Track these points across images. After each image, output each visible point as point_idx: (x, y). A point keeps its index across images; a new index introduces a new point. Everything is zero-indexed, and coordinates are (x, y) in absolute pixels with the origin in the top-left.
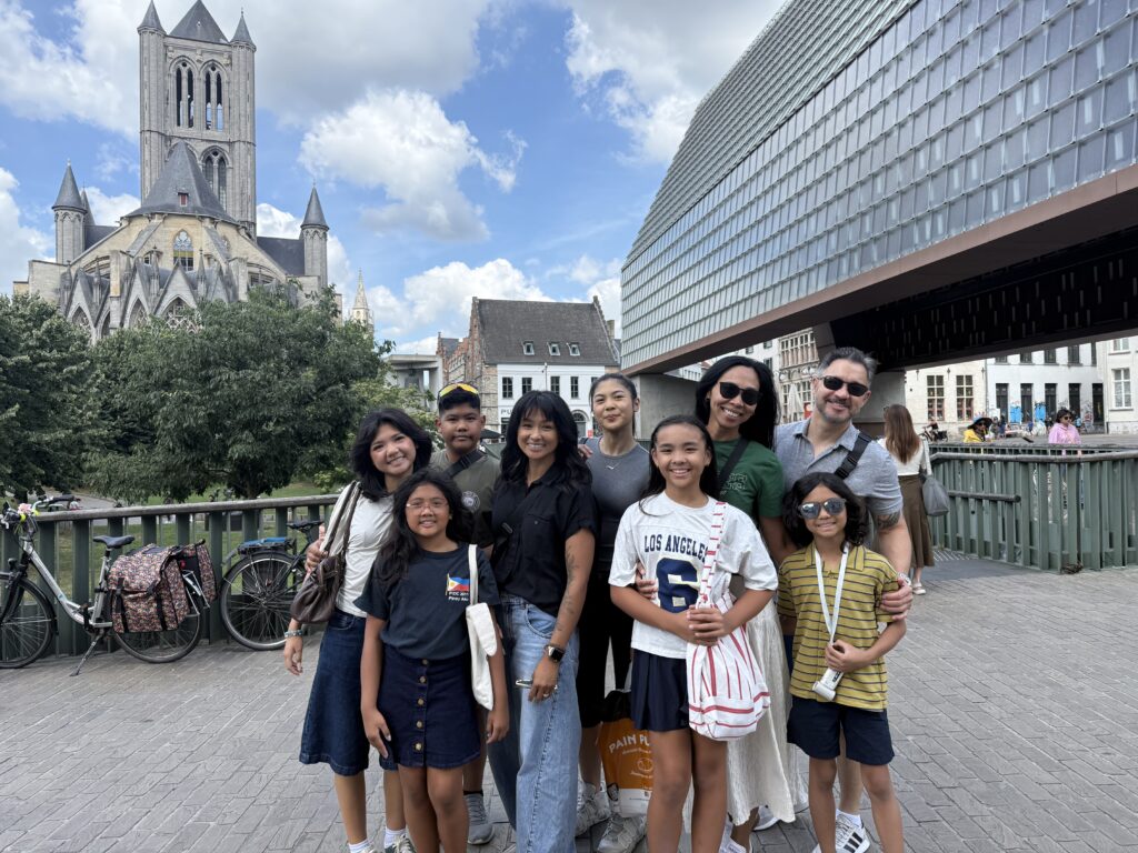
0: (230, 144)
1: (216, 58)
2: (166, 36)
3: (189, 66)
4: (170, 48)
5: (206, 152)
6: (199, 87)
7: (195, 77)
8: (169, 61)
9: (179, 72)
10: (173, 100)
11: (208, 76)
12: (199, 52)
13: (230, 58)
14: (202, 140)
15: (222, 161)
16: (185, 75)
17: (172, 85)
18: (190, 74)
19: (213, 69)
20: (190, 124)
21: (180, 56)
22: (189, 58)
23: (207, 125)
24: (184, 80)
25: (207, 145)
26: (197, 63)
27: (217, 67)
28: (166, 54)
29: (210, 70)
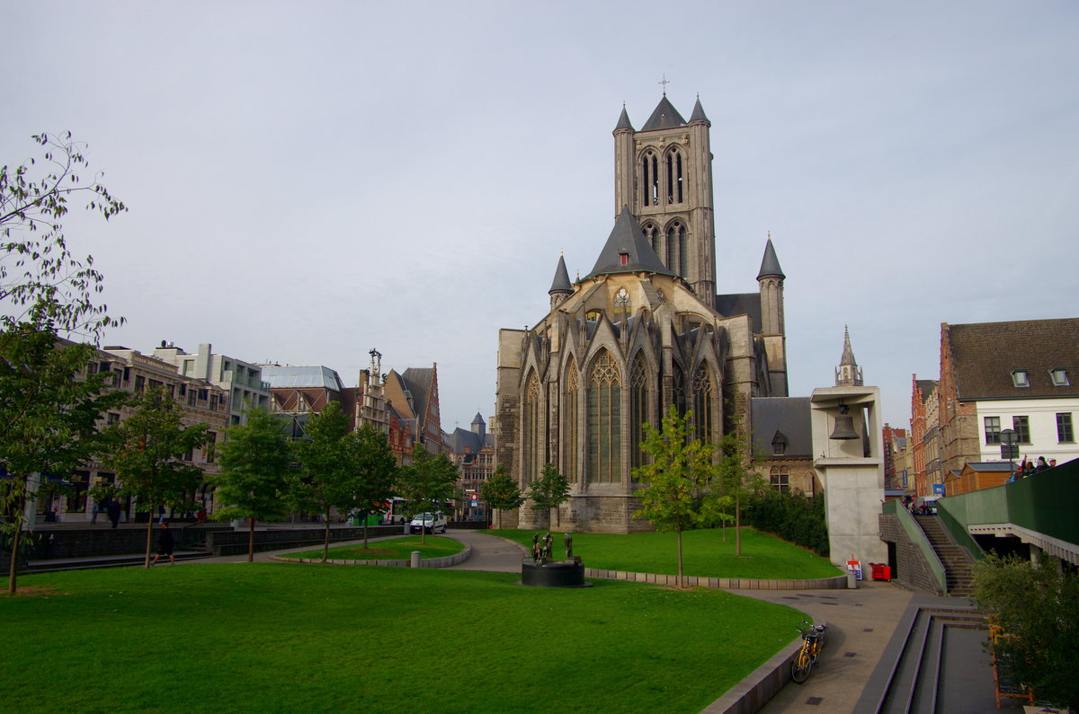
0: (689, 213)
1: (675, 140)
2: (635, 132)
3: (653, 153)
4: (638, 142)
5: (668, 223)
6: (662, 168)
7: (659, 161)
8: (638, 153)
9: (646, 160)
10: (641, 185)
11: (670, 158)
12: (661, 139)
13: (688, 137)
14: (666, 214)
15: (682, 230)
16: (650, 161)
17: (640, 172)
18: (655, 160)
19: (674, 151)
20: (656, 202)
21: (646, 147)
22: (653, 146)
23: (671, 201)
24: (650, 166)
25: (670, 217)
26: (659, 149)
27: (677, 147)
28: (635, 148)
29: (671, 152)
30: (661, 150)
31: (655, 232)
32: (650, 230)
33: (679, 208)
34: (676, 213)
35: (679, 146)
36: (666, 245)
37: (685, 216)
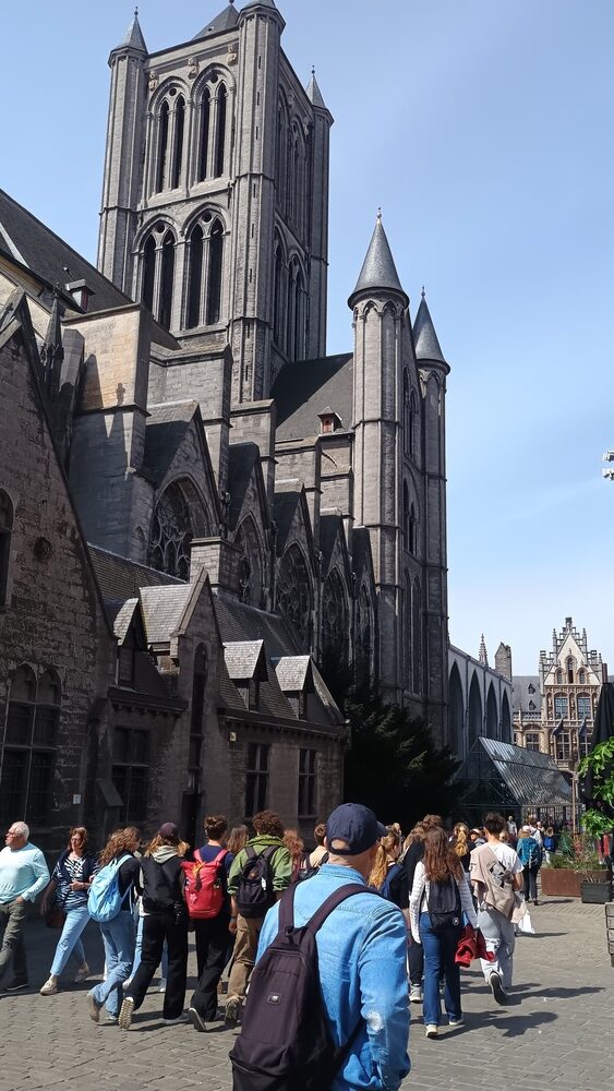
1: (216, 60)
2: (147, 57)
3: (178, 90)
5: (192, 220)
6: (189, 117)
7: (187, 103)
8: (151, 94)
11: (207, 96)
12: (191, 60)
13: (236, 49)
14: (188, 201)
15: (218, 228)
16: (172, 107)
17: (152, 129)
18: (181, 102)
19: (214, 80)
20: (175, 185)
21: (166, 81)
22: (178, 78)
23: (202, 177)
24: (171, 116)
25: (195, 205)
26: (187, 80)
27: (220, 73)
28: (147, 86)
29: (209, 83)
30: (191, 82)
31: (170, 239)
32: (159, 237)
33: (212, 186)
34: (207, 196)
35: (222, 70)
36: (185, 260)
37: (222, 200)
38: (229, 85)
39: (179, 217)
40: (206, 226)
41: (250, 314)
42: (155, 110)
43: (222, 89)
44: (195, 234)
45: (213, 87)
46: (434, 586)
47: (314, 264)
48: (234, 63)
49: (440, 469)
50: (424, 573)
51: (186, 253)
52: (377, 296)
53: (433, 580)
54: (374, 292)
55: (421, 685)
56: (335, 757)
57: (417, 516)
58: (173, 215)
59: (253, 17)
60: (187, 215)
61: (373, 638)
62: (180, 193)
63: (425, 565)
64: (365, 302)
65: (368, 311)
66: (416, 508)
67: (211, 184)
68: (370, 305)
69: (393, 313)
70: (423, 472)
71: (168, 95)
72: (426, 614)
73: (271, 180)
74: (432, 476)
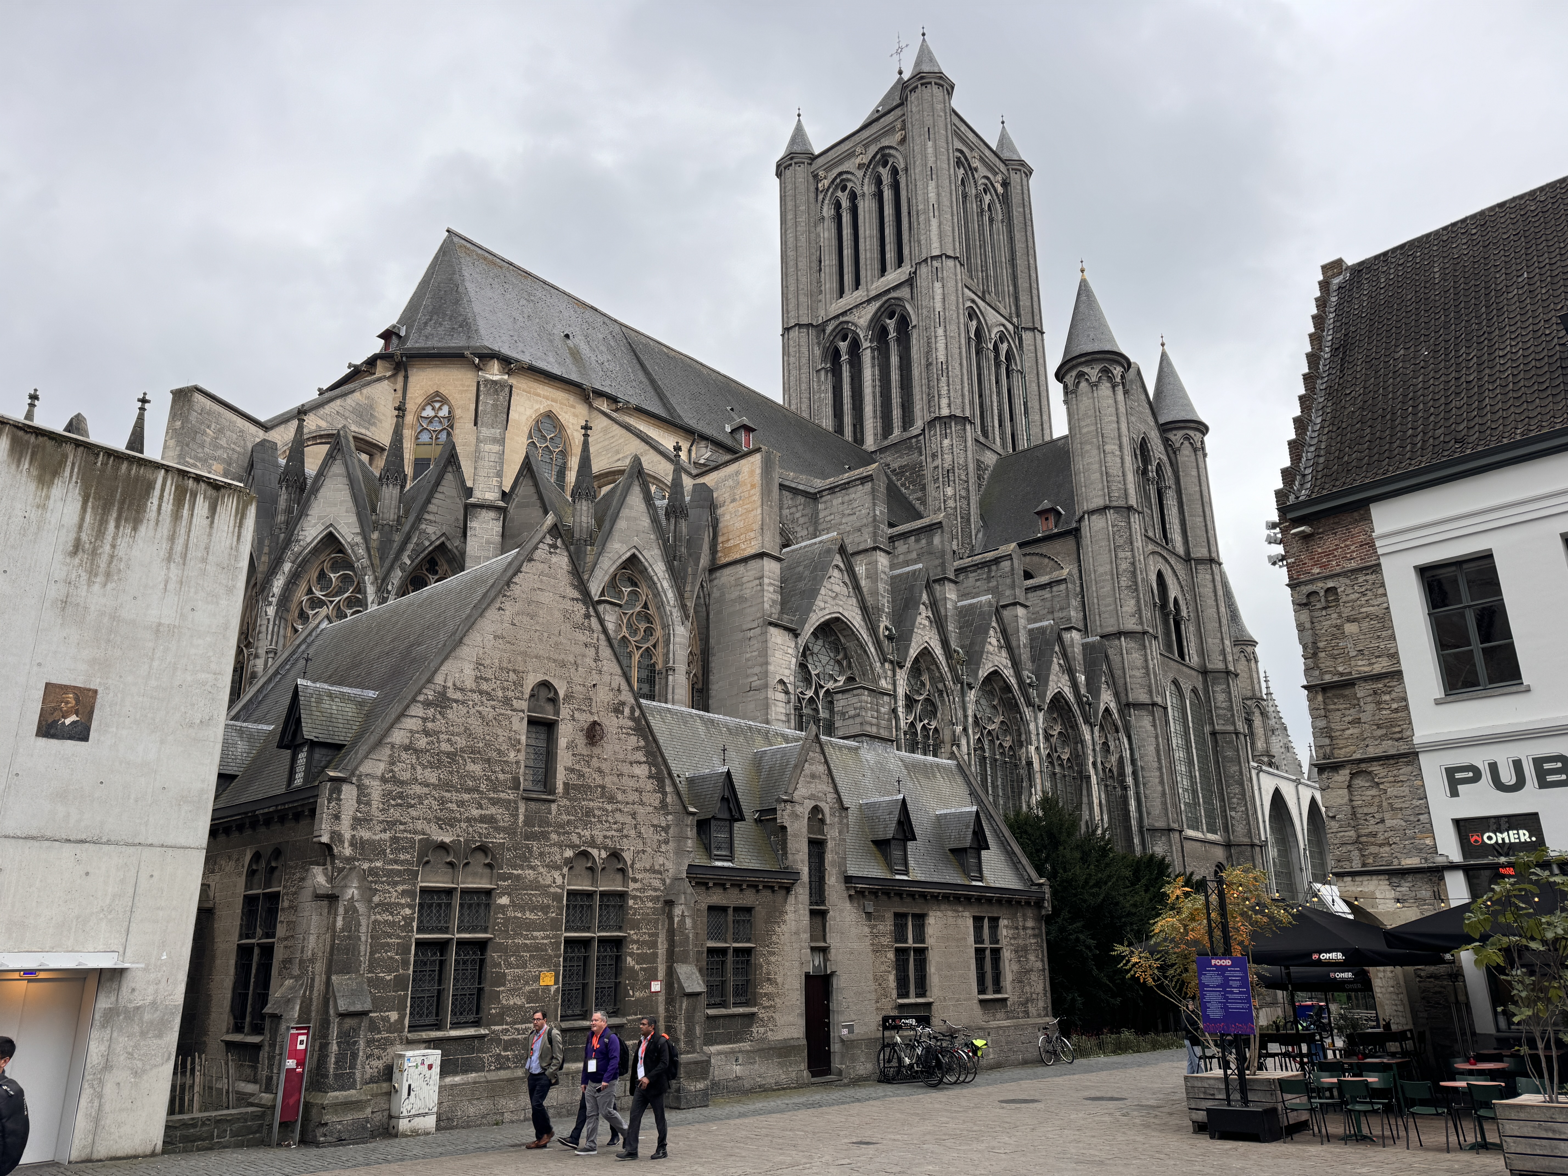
0: (910, 282)
1: (885, 142)
2: (813, 158)
3: (849, 185)
4: (822, 174)
5: (876, 320)
6: (866, 210)
7: (860, 197)
8: (821, 197)
9: (838, 206)
10: (829, 261)
11: (878, 182)
12: (859, 149)
13: (903, 126)
14: (869, 301)
15: (904, 323)
16: (845, 204)
17: (827, 233)
18: (853, 197)
19: (885, 165)
20: (857, 284)
21: (835, 178)
22: (847, 172)
23: (883, 271)
24: (844, 214)
25: (876, 305)
26: (857, 172)
27: (890, 155)
28: (817, 189)
29: (881, 169)
30: (860, 174)
31: (855, 346)
32: (843, 346)
33: (894, 280)
34: (888, 291)
35: (892, 152)
36: (873, 366)
37: (905, 293)
38: (901, 166)
39: (863, 319)
40: (891, 324)
41: (945, 412)
42: (828, 211)
43: (895, 172)
44: (881, 334)
45: (885, 173)
46: (1221, 697)
47: (1027, 336)
48: (903, 141)
49: (1210, 551)
50: (1205, 681)
51: (873, 358)
52: (1087, 363)
53: (1218, 688)
54: (1083, 359)
55: (1219, 822)
56: (1030, 923)
57: (1184, 613)
58: (856, 320)
59: (917, 87)
60: (869, 316)
61: (1129, 770)
62: (860, 295)
63: (1204, 672)
64: (1074, 373)
65: (1079, 383)
66: (1181, 602)
67: (894, 276)
68: (1081, 375)
69: (1110, 379)
70: (1187, 559)
71: (839, 193)
72: (1214, 734)
73: (956, 258)
74: (1199, 561)
